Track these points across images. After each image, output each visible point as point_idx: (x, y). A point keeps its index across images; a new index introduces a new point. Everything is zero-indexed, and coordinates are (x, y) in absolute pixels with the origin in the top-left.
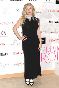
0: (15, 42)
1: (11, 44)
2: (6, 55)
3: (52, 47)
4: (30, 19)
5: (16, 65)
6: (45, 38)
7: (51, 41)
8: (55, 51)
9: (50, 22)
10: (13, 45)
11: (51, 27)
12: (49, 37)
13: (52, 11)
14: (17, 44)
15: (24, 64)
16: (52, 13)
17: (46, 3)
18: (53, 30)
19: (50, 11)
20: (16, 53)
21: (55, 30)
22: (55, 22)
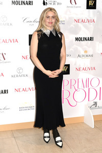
0: (21, 71)
1: (13, 75)
2: (5, 92)
3: (80, 81)
4: (49, 33)
5: (21, 109)
6: (68, 66)
7: (79, 69)
8: (85, 87)
9: (77, 39)
10: (17, 76)
11: (79, 48)
12: (75, 64)
13: (80, 21)
14: (24, 76)
15: (35, 108)
16: (80, 25)
17: (70, 9)
18: (82, 53)
19: (77, 21)
20: (21, 90)
21: (86, 52)
22: (85, 39)
